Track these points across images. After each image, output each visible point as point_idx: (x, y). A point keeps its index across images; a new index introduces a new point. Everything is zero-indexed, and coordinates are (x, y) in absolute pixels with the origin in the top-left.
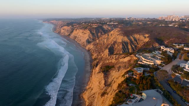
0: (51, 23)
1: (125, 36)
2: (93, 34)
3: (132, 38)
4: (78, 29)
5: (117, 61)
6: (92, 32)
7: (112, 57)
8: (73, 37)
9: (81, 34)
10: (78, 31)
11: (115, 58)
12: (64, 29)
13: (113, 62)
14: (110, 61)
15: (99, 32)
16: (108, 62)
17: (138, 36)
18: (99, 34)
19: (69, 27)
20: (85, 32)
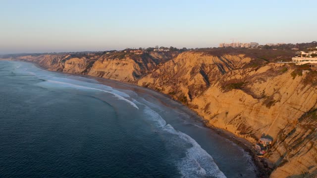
0: (22, 60)
1: (215, 56)
2: (140, 64)
3: (224, 59)
4: (106, 60)
5: (244, 75)
6: (138, 61)
7: (234, 72)
8: (97, 73)
9: (114, 67)
10: (105, 62)
11: (239, 73)
12: (71, 64)
13: (237, 78)
14: (233, 78)
15: (148, 63)
16: (230, 79)
17: (230, 56)
18: (149, 65)
19: (82, 59)
20: (124, 62)
